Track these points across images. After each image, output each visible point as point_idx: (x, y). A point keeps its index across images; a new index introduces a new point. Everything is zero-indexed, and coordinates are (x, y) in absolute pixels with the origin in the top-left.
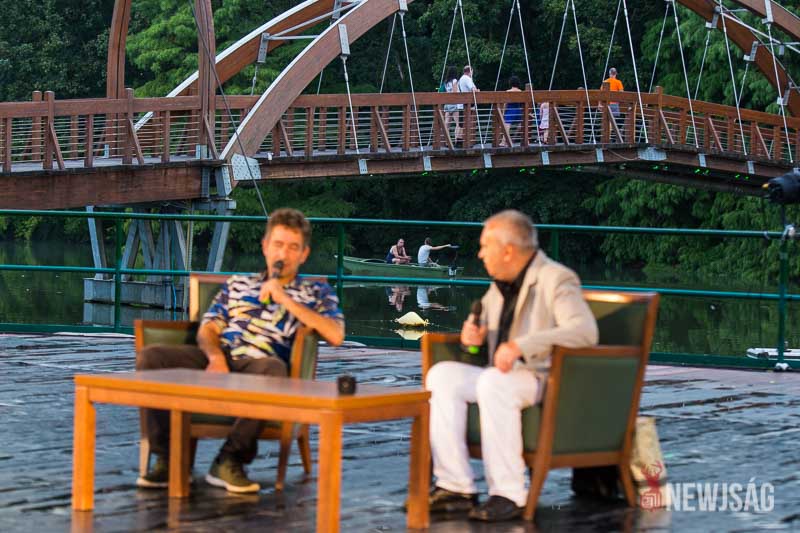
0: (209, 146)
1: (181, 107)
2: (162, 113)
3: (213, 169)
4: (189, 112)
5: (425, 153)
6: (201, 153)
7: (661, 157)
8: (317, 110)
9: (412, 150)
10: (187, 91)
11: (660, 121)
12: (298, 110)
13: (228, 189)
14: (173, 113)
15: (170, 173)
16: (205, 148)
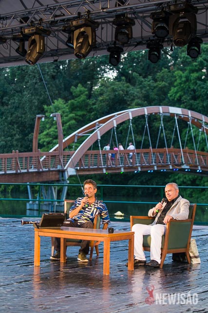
0: (61, 165)
1: (53, 155)
2: (48, 156)
3: (63, 172)
4: (56, 156)
5: (122, 167)
6: (59, 167)
7: (188, 167)
8: (91, 155)
9: (118, 166)
10: (55, 150)
11: (187, 157)
12: (86, 155)
13: (67, 178)
14: (51, 156)
15: (51, 173)
16: (60, 166)
